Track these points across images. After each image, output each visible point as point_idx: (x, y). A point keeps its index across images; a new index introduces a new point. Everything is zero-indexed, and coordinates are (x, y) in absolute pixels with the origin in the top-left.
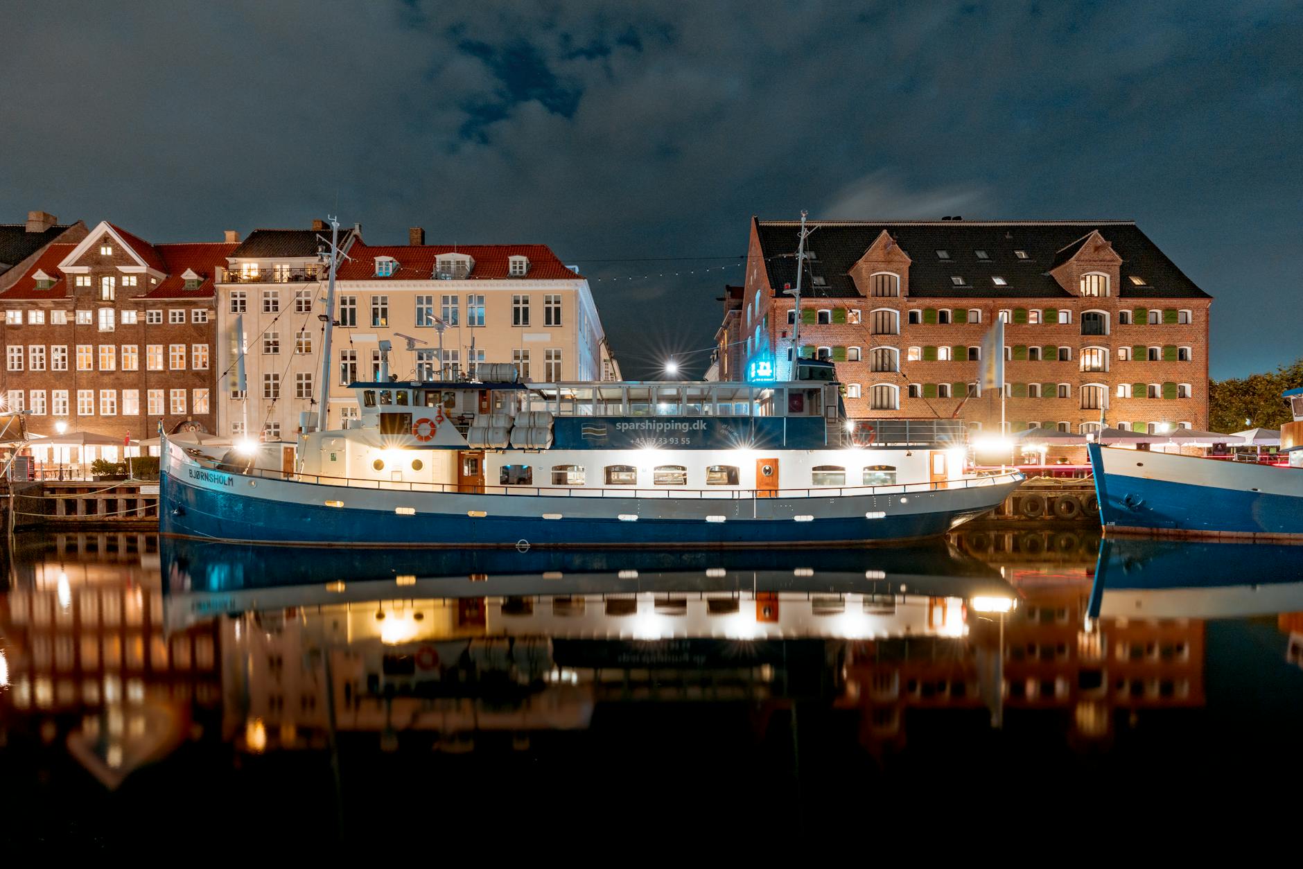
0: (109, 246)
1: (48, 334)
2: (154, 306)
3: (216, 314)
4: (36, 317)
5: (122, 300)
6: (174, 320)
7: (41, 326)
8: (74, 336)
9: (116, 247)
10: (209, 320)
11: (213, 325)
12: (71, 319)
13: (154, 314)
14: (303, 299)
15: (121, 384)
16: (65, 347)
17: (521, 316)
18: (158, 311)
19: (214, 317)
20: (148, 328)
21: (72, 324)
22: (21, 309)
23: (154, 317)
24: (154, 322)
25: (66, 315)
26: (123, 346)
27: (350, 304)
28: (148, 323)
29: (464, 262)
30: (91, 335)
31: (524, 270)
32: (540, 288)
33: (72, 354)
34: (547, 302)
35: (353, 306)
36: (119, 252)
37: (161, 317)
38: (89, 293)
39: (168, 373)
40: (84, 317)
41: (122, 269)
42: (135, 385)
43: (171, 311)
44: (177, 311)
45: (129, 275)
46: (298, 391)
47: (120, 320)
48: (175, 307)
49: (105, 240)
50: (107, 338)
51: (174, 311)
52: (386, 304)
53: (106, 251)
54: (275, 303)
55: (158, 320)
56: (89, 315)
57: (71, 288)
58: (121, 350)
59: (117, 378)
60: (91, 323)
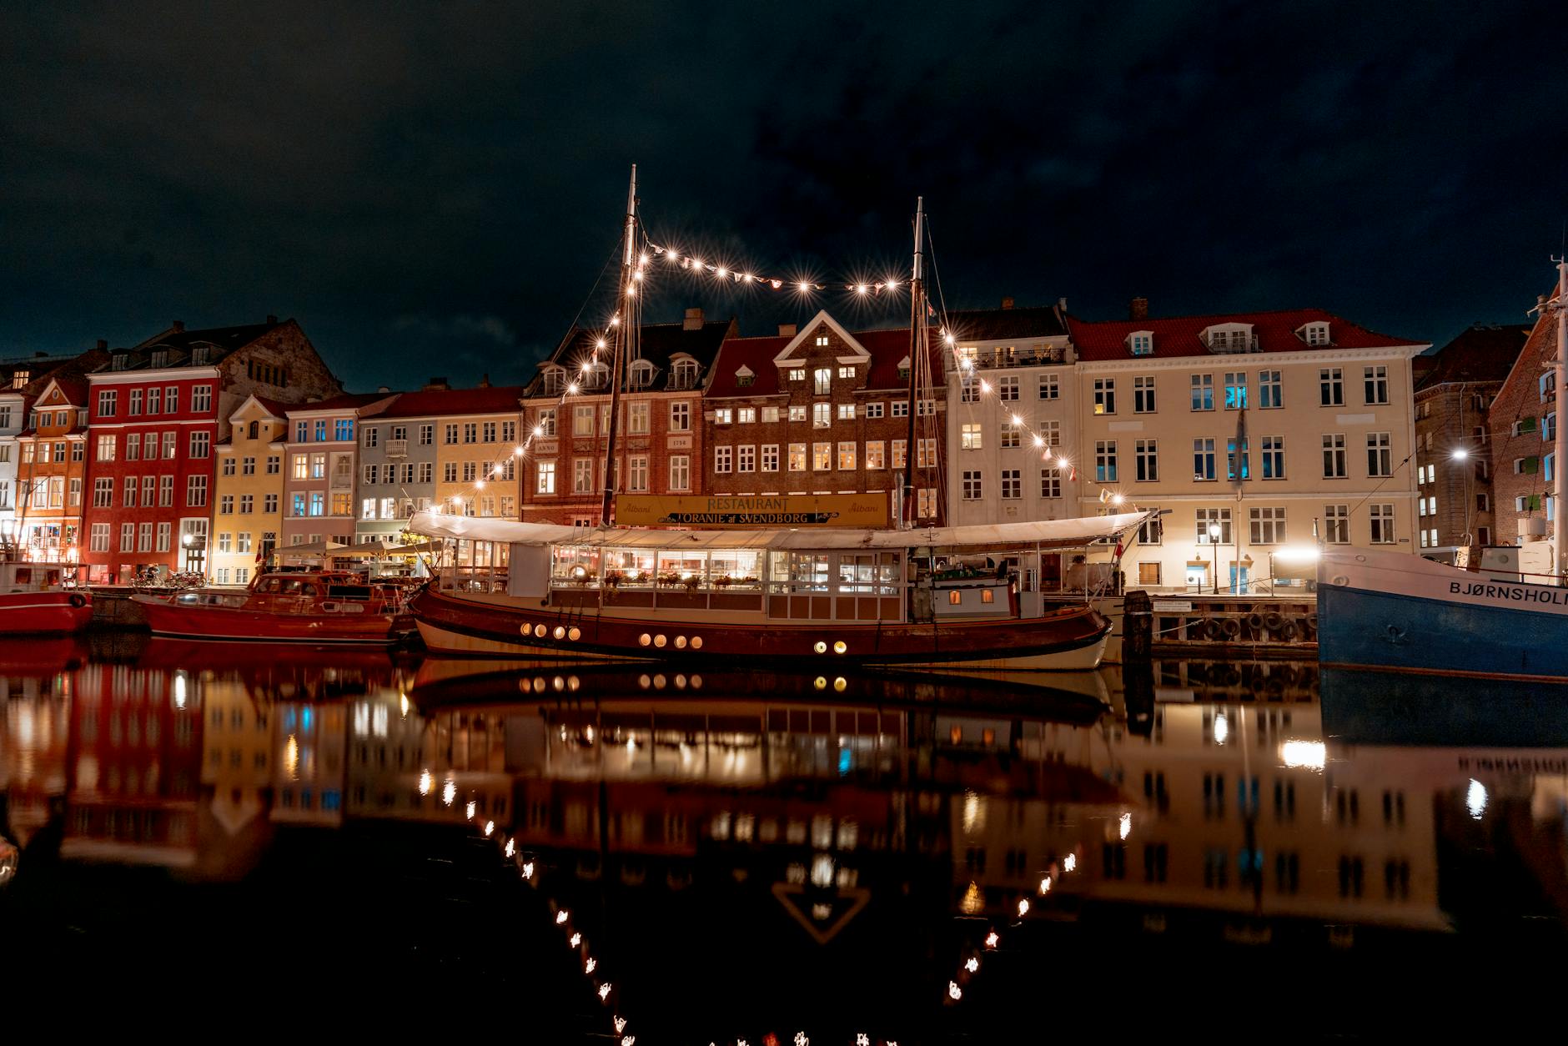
0: (825, 336)
1: (758, 433)
2: (876, 398)
3: (947, 404)
4: (747, 415)
5: (838, 393)
6: (896, 413)
7: (751, 424)
8: (785, 433)
9: (833, 337)
10: (937, 412)
11: (943, 417)
12: (784, 416)
13: (875, 408)
14: (1049, 384)
15: (838, 485)
16: (777, 446)
17: (1332, 394)
18: (879, 404)
19: (943, 409)
20: (868, 423)
21: (784, 421)
22: (731, 407)
23: (875, 411)
24: (875, 416)
25: (779, 413)
26: (839, 444)
27: (1107, 388)
28: (867, 417)
29: (1243, 333)
30: (806, 433)
31: (1327, 338)
32: (1361, 359)
33: (784, 453)
34: (1367, 376)
35: (1110, 390)
36: (837, 342)
37: (882, 410)
38: (803, 388)
39: (890, 473)
40: (797, 413)
41: (841, 359)
42: (852, 486)
43: (893, 403)
44: (900, 403)
45: (847, 366)
46: (1043, 490)
47: (837, 416)
48: (898, 398)
49: (823, 330)
50: (823, 435)
51: (896, 403)
52: (1152, 386)
53: (822, 342)
54: (1015, 389)
55: (879, 414)
56: (802, 411)
57: (785, 382)
58: (837, 448)
59: (833, 479)
60: (805, 419)
